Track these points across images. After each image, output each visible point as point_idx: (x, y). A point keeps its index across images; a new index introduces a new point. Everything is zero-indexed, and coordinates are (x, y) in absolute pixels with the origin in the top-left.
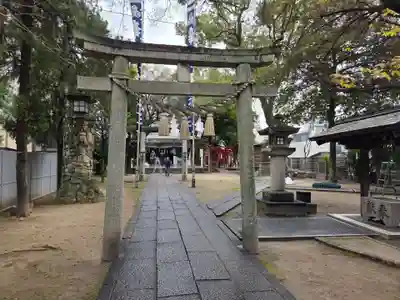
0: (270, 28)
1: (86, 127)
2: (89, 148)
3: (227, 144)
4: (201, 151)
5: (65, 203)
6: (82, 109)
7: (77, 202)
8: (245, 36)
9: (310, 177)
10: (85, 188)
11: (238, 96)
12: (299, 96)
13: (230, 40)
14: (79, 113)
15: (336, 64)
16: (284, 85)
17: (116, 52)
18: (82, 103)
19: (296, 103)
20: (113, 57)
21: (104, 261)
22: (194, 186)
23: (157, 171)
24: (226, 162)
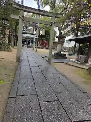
0: (64, 3)
1: (7, 29)
2: (8, 36)
3: (47, 41)
4: (39, 42)
5: (2, 51)
6: (5, 23)
7: (4, 51)
8: (56, 4)
9: (68, 52)
10: (6, 47)
11: (51, 25)
12: (69, 28)
13: (51, 6)
14: (5, 24)
15: (81, 19)
16: (65, 24)
17: (21, 8)
18: (5, 21)
19: (68, 30)
20: (20, 10)
21: (17, 62)
22: (36, 51)
23: (25, 46)
24: (46, 46)
